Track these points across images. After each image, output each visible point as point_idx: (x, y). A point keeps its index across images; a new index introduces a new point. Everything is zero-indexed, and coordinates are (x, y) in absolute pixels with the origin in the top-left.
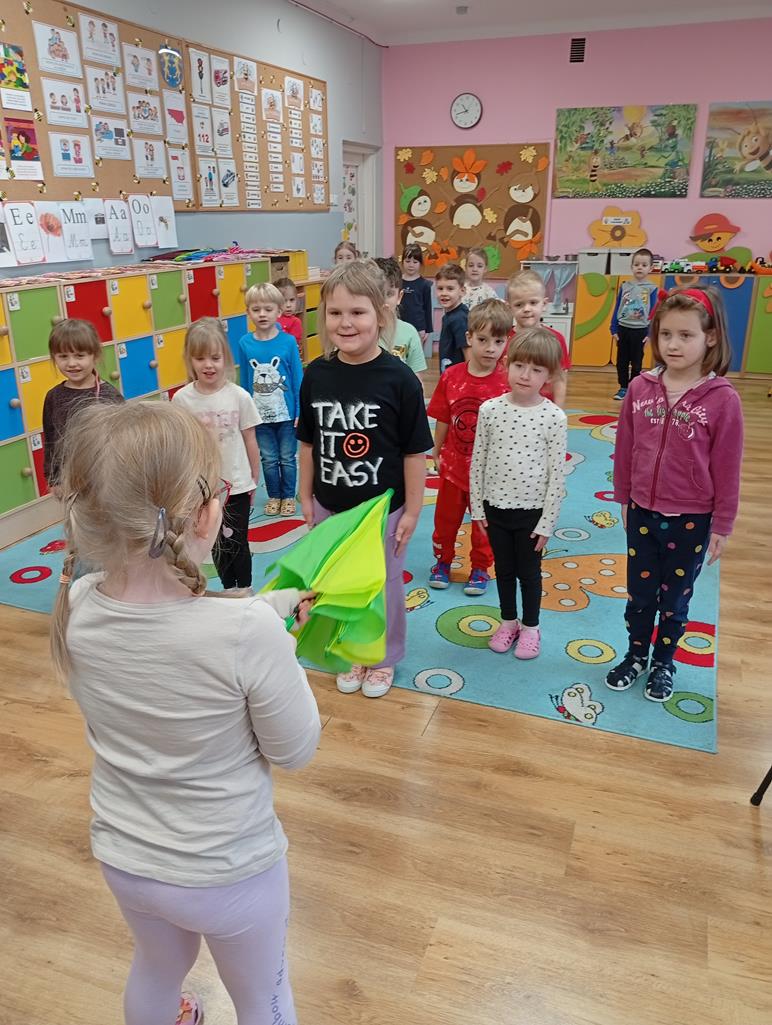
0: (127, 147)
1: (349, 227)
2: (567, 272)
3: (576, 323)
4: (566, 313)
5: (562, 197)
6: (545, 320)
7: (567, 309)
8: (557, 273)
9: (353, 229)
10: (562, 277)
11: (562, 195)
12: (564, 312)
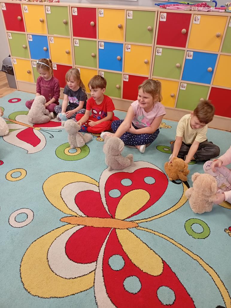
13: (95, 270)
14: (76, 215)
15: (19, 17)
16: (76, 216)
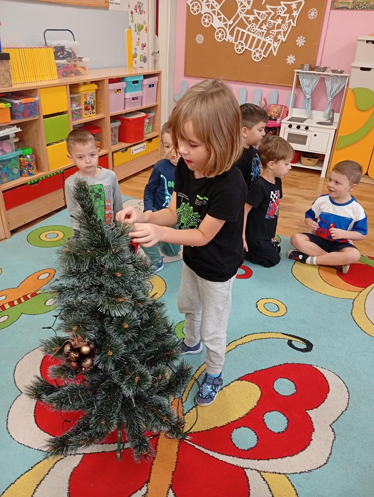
1: (140, 28)
2: (338, 85)
3: (339, 135)
4: (331, 124)
5: (342, 8)
6: (310, 129)
7: (332, 119)
8: (328, 83)
9: (143, 30)
10: (332, 87)
11: (341, 6)
12: (329, 122)
13: (259, 472)
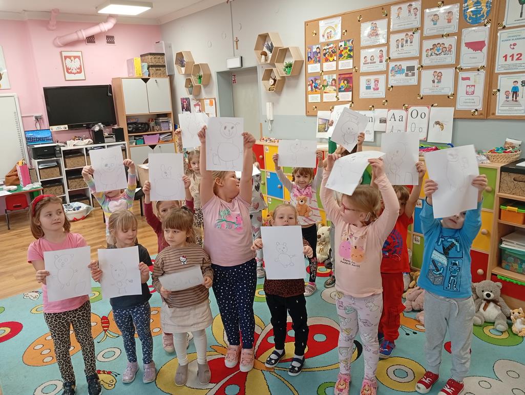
0: (416, 77)
13: (211, 389)
14: (226, 346)
15: (261, 156)
16: (225, 348)
